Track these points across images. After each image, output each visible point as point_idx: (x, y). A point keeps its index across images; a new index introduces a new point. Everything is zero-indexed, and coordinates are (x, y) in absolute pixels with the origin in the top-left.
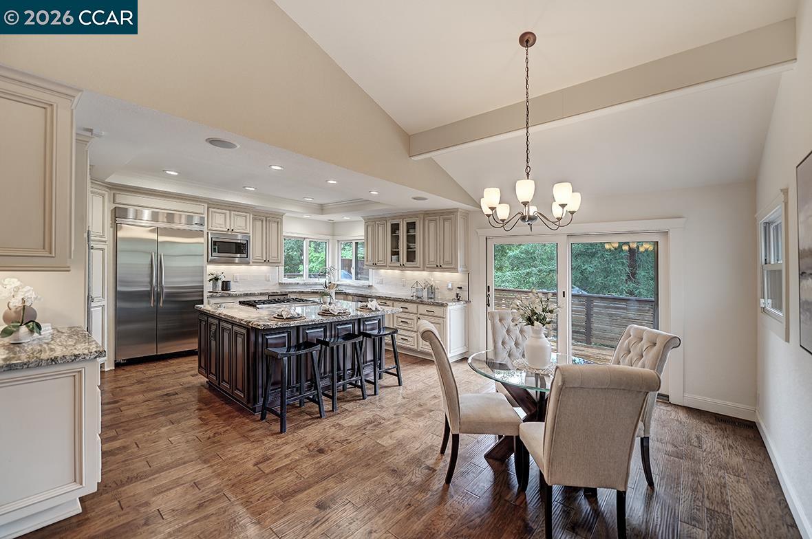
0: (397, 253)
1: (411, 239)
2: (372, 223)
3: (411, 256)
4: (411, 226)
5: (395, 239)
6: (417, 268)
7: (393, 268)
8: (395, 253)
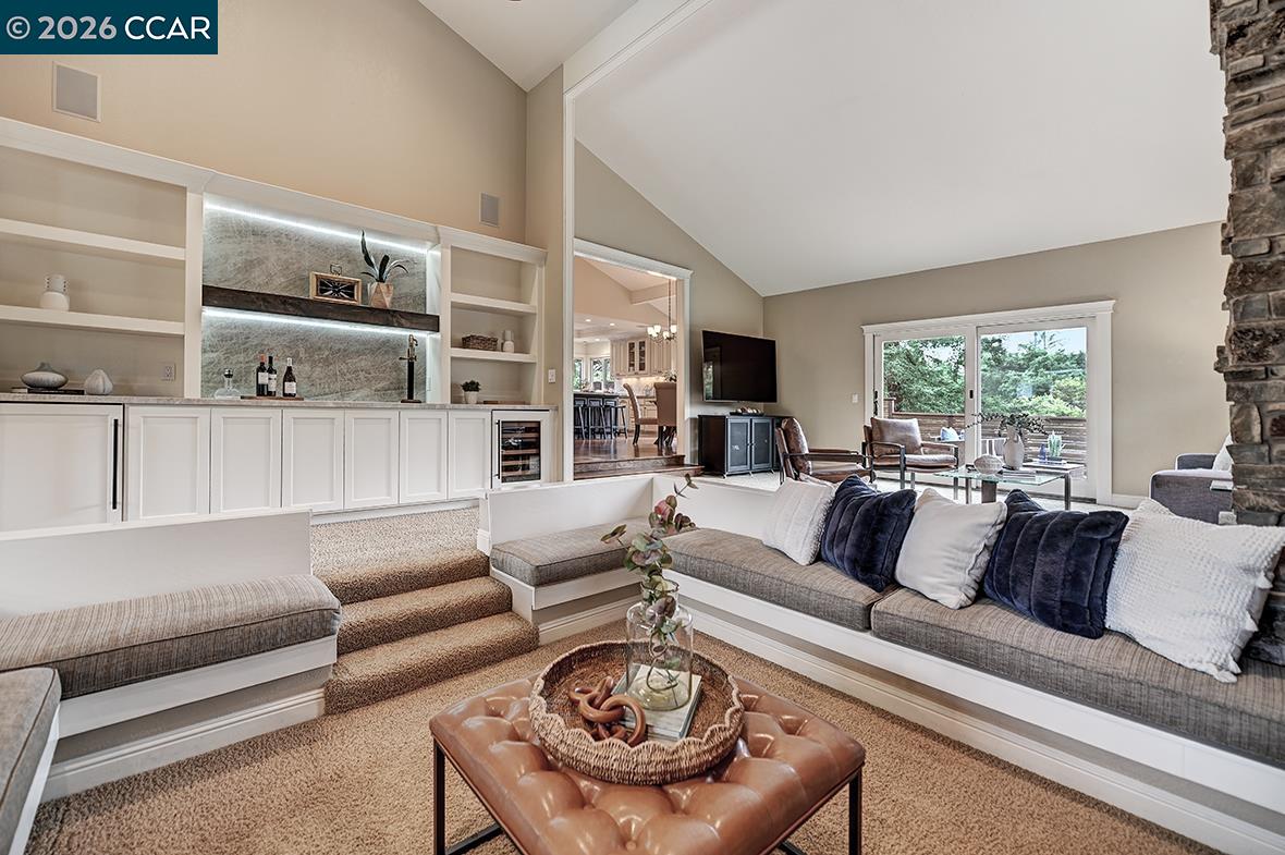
0: (633, 365)
1: (642, 354)
2: (614, 343)
3: (642, 367)
4: (642, 344)
5: (632, 354)
6: (646, 375)
7: (630, 376)
8: (632, 365)
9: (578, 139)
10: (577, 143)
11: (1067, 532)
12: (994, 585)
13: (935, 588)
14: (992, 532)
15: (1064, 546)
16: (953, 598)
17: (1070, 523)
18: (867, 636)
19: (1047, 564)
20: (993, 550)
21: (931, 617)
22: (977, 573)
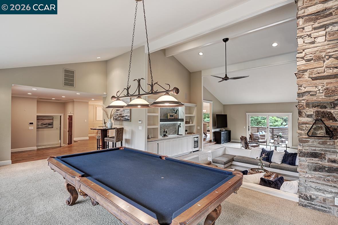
9: (204, 86)
10: (203, 86)
11: (292, 155)
12: (284, 161)
13: (277, 162)
14: (283, 155)
15: (292, 157)
16: (280, 163)
17: (292, 154)
18: (270, 168)
19: (290, 159)
20: (283, 157)
21: (278, 165)
22: (282, 160)
